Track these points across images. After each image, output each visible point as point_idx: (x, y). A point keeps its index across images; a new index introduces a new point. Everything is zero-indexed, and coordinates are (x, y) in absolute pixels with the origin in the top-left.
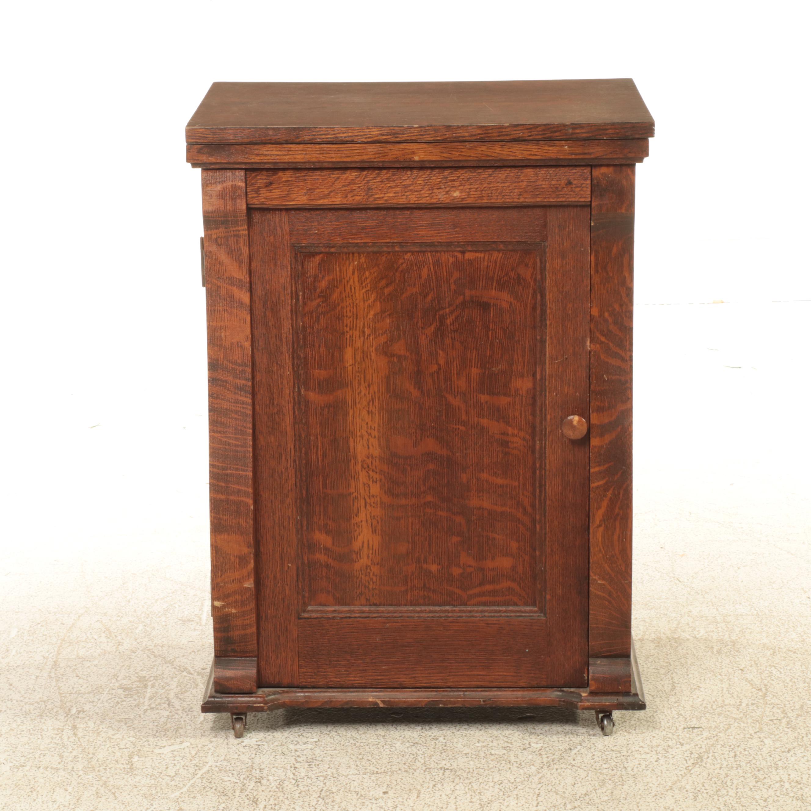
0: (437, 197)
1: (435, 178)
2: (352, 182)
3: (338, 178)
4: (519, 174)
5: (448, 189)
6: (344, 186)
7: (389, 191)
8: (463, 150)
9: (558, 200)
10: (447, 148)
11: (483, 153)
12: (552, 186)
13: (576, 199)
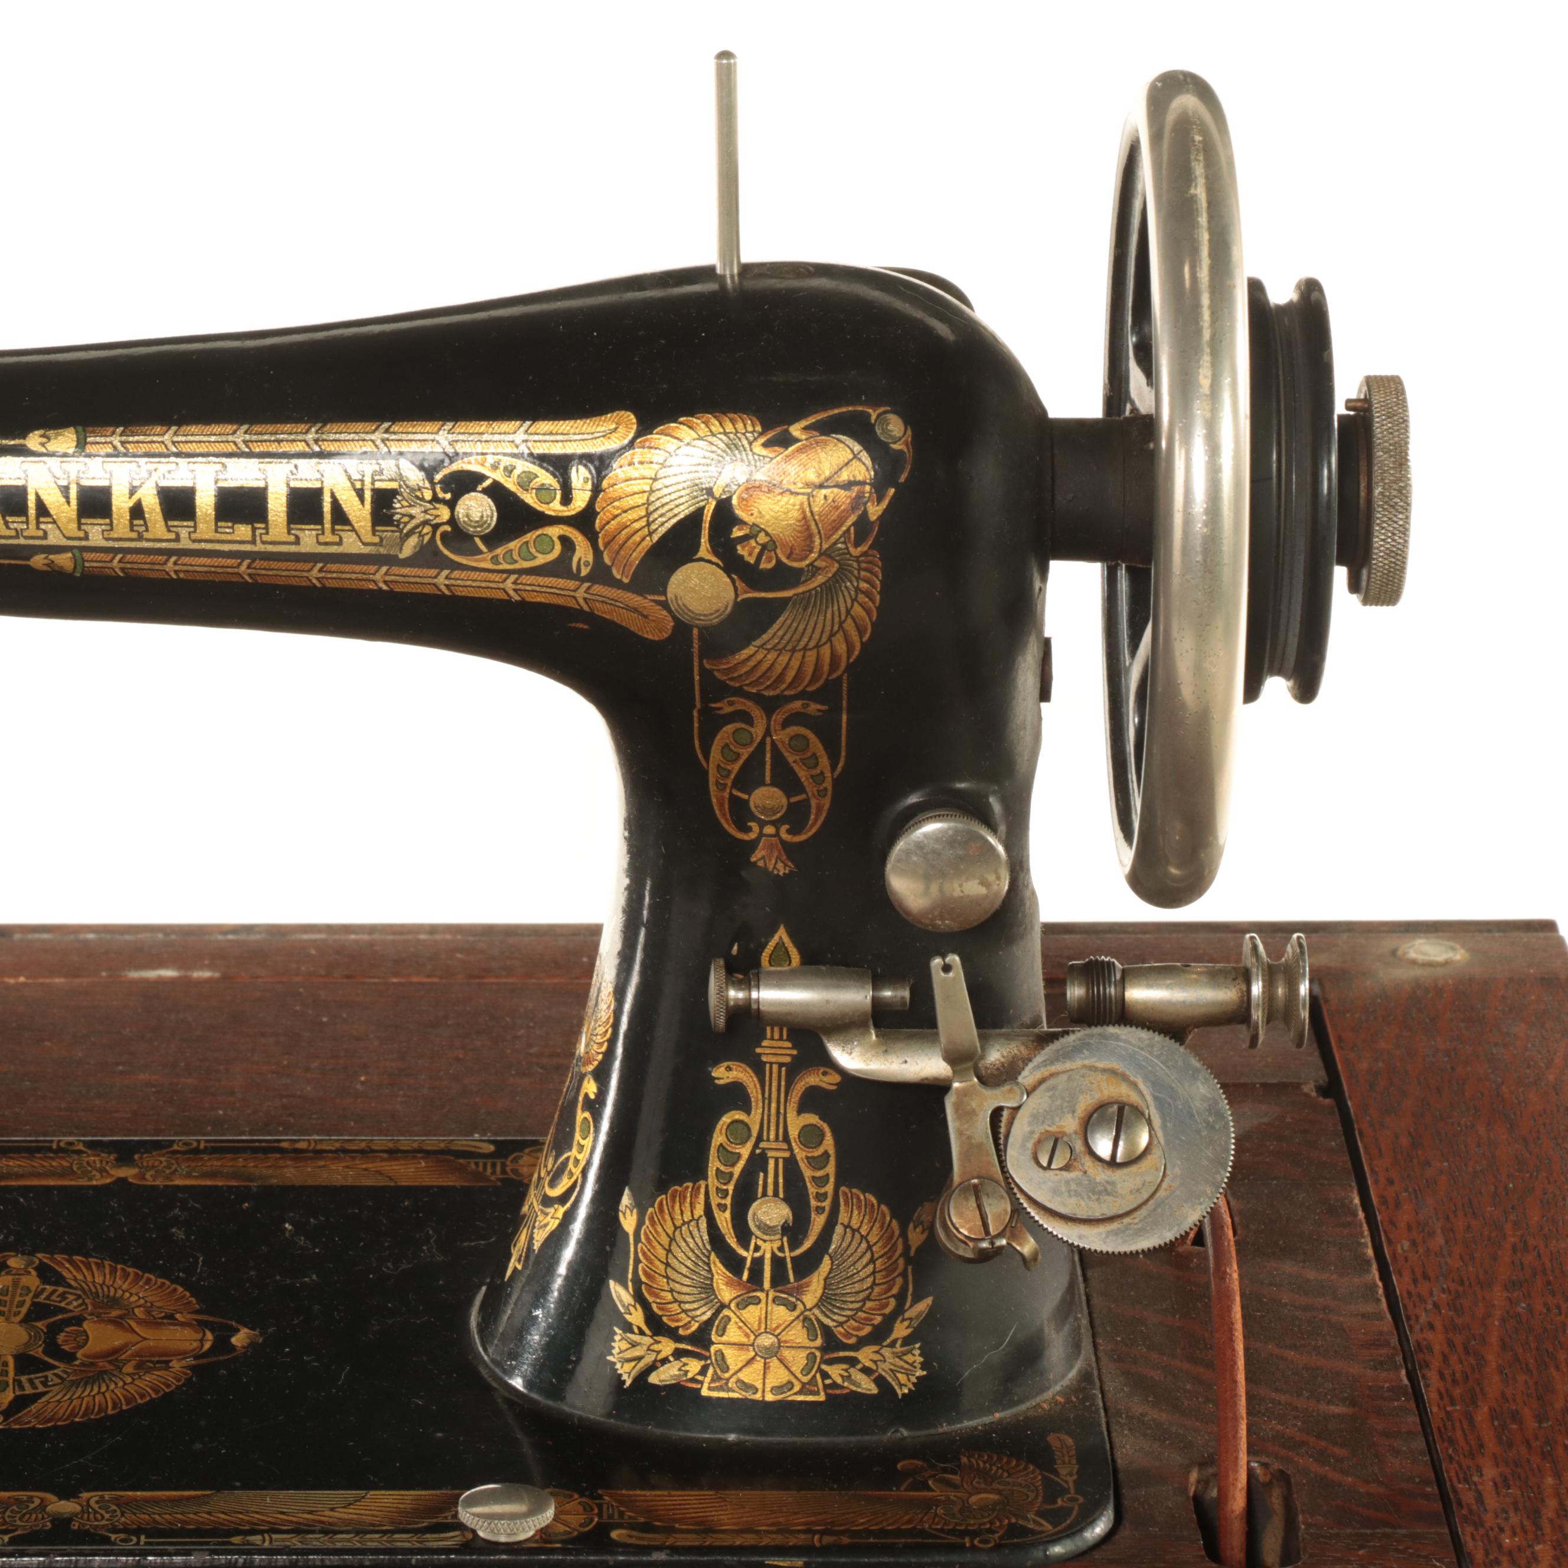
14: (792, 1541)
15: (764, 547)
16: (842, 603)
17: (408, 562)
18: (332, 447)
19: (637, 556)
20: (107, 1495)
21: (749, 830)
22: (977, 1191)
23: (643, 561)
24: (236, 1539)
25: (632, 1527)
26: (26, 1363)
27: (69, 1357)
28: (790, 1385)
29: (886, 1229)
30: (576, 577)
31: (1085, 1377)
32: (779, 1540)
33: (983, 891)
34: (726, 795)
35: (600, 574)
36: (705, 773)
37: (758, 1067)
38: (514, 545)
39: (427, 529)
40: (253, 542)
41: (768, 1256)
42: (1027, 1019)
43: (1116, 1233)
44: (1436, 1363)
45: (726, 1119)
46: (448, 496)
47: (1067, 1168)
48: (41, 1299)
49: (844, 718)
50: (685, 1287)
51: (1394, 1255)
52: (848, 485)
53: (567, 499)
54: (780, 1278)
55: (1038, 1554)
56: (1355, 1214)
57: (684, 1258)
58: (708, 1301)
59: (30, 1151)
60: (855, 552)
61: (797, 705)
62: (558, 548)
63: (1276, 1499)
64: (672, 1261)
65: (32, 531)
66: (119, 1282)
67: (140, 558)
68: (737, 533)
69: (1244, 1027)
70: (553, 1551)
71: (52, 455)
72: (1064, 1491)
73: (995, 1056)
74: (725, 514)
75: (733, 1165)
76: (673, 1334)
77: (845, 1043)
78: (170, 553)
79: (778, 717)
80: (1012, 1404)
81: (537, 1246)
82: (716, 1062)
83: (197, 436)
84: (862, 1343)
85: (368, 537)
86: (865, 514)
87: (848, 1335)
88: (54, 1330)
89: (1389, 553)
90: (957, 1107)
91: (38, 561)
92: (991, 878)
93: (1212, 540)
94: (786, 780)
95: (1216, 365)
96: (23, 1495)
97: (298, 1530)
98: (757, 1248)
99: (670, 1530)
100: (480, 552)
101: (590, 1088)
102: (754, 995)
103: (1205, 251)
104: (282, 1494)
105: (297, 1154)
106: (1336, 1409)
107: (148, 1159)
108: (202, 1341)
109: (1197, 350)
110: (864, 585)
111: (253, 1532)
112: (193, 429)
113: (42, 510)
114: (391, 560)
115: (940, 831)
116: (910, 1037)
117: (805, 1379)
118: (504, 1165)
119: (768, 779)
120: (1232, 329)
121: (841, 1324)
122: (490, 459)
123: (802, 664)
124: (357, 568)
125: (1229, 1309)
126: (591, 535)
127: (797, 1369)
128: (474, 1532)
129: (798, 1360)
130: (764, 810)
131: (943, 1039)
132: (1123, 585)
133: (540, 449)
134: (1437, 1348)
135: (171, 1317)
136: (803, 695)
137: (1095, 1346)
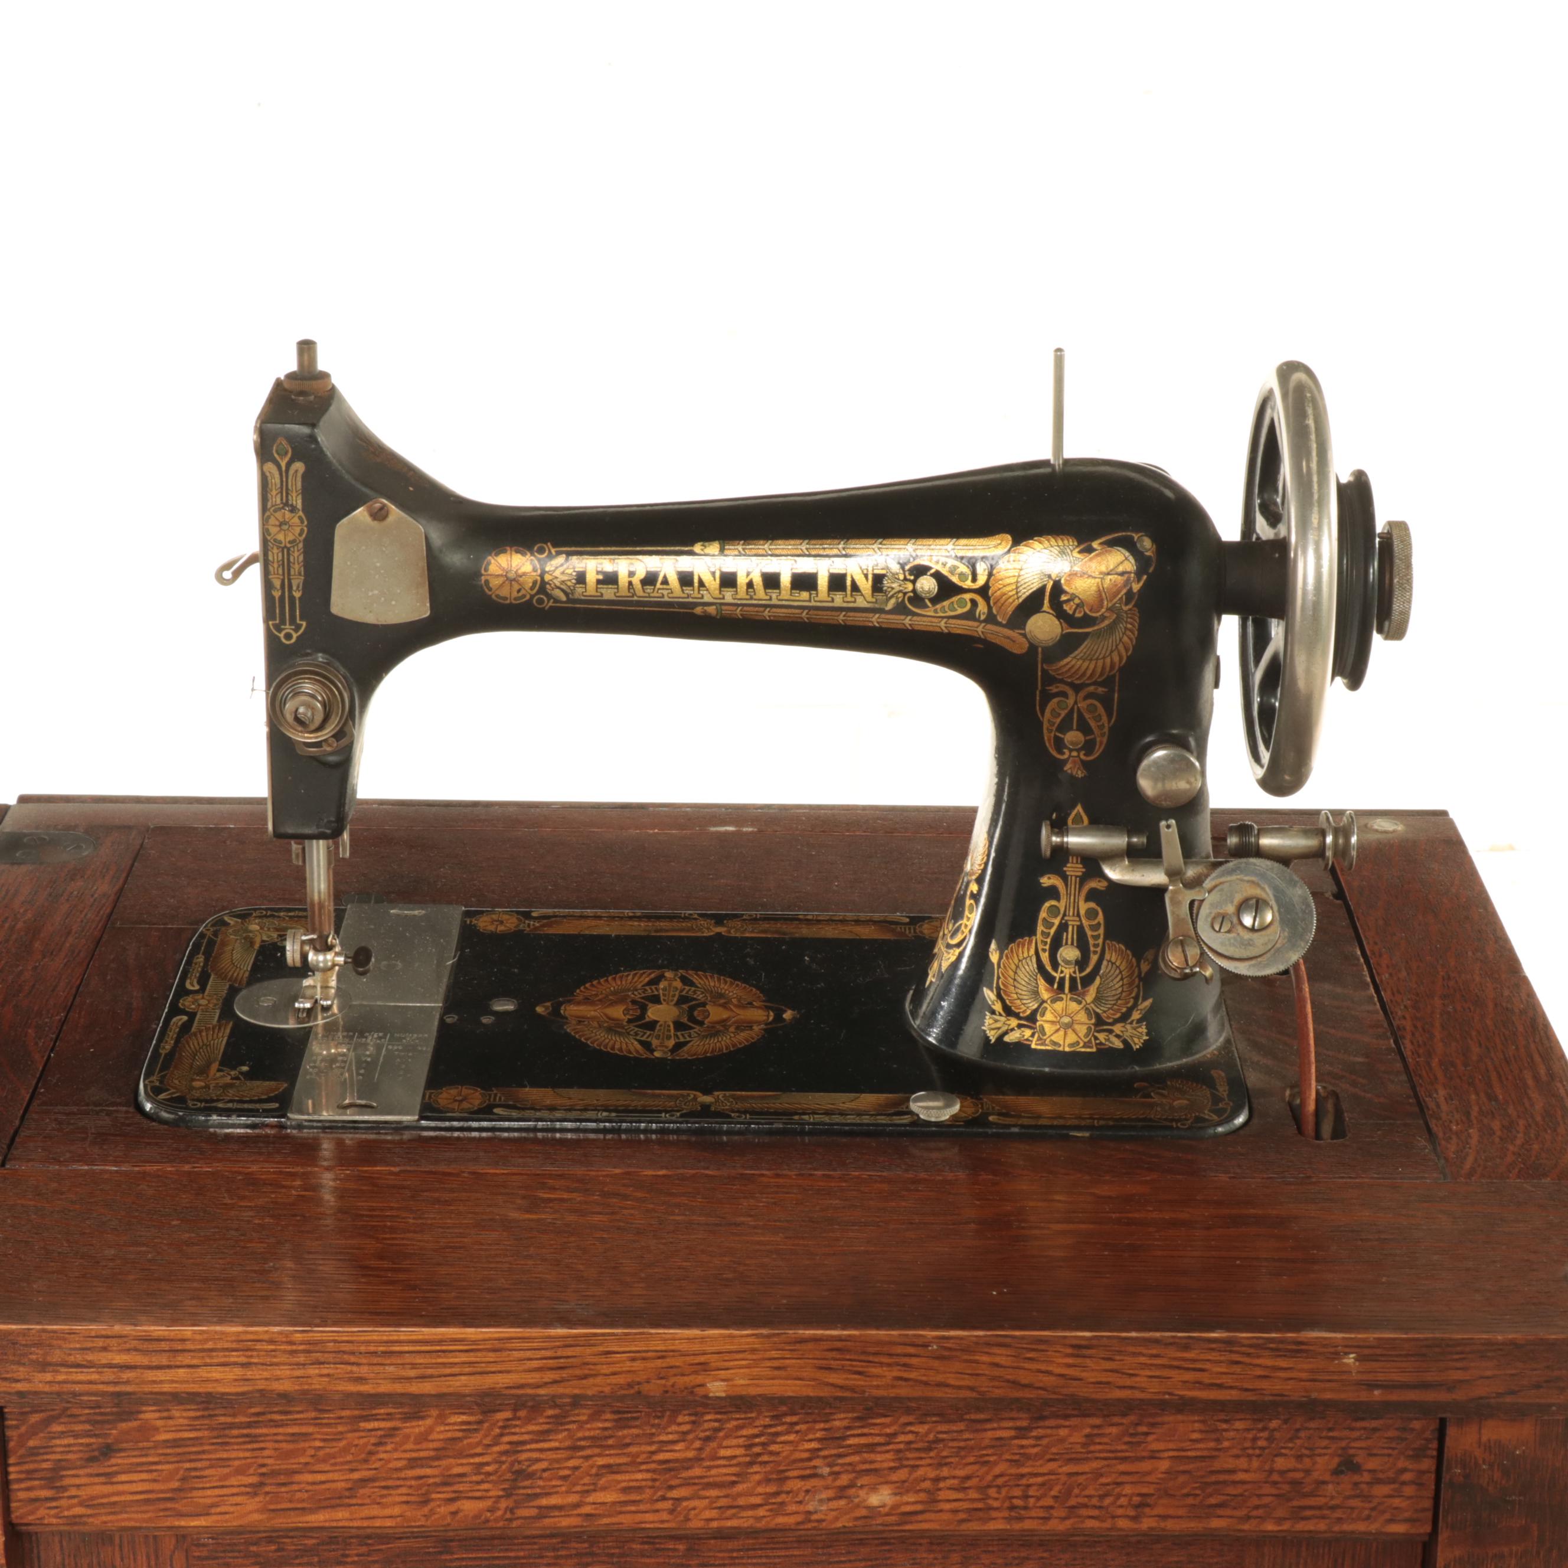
0: (801, 1508)
1: (792, 1437)
2: (449, 1448)
3: (392, 1432)
4: (1144, 1429)
5: (844, 1480)
6: (413, 1463)
7: (602, 1481)
8: (914, 1361)
9: (1301, 1526)
10: (848, 1351)
11: (997, 1372)
12: (1275, 1477)
13: (1373, 1527)
14: (1083, 1123)
15: (1078, 605)
16: (1117, 635)
17: (890, 612)
18: (851, 552)
19: (1010, 610)
20: (728, 1093)
21: (1063, 754)
22: (1182, 943)
23: (1014, 612)
24: (796, 1117)
25: (1000, 1114)
26: (679, 1026)
27: (701, 1023)
28: (1078, 1043)
29: (1130, 963)
30: (978, 620)
31: (1228, 1041)
32: (1076, 1122)
33: (1187, 786)
34: (1052, 735)
35: (991, 619)
36: (1041, 724)
37: (1065, 878)
38: (946, 603)
39: (900, 595)
40: (810, 601)
41: (1068, 976)
42: (1203, 854)
43: (1254, 966)
44: (1409, 1036)
45: (1047, 905)
46: (912, 578)
47: (1229, 932)
48: (684, 993)
49: (1116, 696)
50: (1024, 991)
51: (1381, 981)
52: (1122, 574)
53: (974, 580)
54: (1073, 988)
55: (1211, 1131)
56: (1358, 960)
57: (1023, 977)
58: (1036, 999)
59: (671, 918)
60: (1125, 608)
61: (1092, 688)
62: (969, 605)
63: (1330, 1106)
64: (1017, 978)
65: (696, 594)
66: (722, 986)
67: (751, 609)
68: (1064, 598)
69: (1320, 860)
70: (959, 1126)
71: (705, 555)
72: (1222, 1100)
73: (1191, 872)
74: (1057, 587)
75: (1050, 928)
76: (1017, 1016)
77: (1112, 867)
78: (766, 606)
79: (1082, 694)
80: (1192, 1054)
81: (943, 970)
82: (1042, 875)
83: (781, 546)
84: (1116, 1021)
85: (870, 599)
86: (1131, 588)
87: (1108, 1017)
88: (692, 1009)
89: (1401, 613)
90: (1172, 899)
91: (698, 610)
92: (1192, 780)
93: (1317, 605)
94: (1084, 727)
95: (1320, 513)
96: (685, 1092)
97: (827, 1113)
98: (1062, 972)
99: (1020, 1117)
100: (927, 607)
101: (974, 888)
102: (1065, 839)
103: (1314, 453)
104: (817, 1095)
105: (808, 922)
106: (1360, 1059)
107: (731, 923)
108: (768, 1016)
109: (1311, 505)
110: (1129, 626)
111: (804, 1114)
112: (780, 542)
113: (701, 584)
114: (881, 611)
115: (1166, 755)
116: (1146, 863)
117: (1086, 1040)
118: (915, 929)
119: (1075, 727)
120: (1328, 494)
121: (1105, 1012)
122: (935, 559)
123: (1095, 667)
124: (864, 615)
125: (1305, 1007)
126: (987, 598)
127: (1082, 1035)
128: (918, 1115)
129: (1082, 1030)
130: (1072, 743)
131: (1165, 864)
132: (1250, 629)
133: (960, 554)
134: (1408, 1028)
135: (750, 1003)
136: (1095, 683)
137: (1231, 1026)
